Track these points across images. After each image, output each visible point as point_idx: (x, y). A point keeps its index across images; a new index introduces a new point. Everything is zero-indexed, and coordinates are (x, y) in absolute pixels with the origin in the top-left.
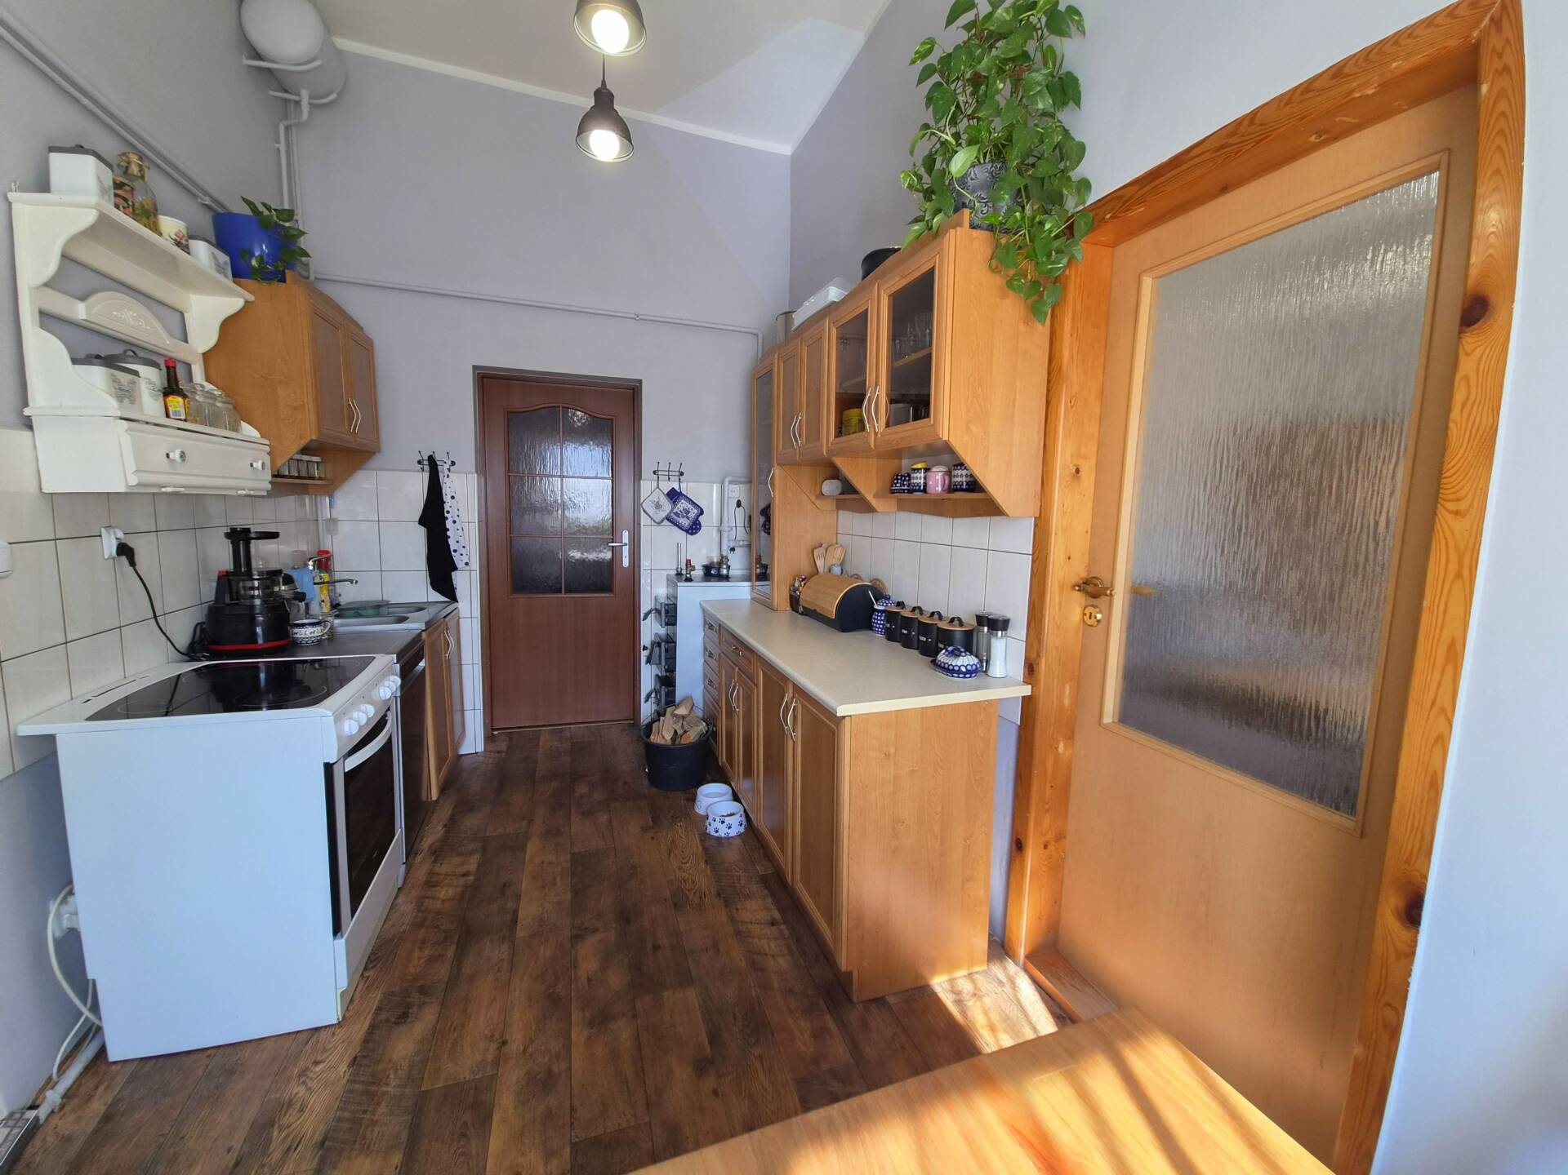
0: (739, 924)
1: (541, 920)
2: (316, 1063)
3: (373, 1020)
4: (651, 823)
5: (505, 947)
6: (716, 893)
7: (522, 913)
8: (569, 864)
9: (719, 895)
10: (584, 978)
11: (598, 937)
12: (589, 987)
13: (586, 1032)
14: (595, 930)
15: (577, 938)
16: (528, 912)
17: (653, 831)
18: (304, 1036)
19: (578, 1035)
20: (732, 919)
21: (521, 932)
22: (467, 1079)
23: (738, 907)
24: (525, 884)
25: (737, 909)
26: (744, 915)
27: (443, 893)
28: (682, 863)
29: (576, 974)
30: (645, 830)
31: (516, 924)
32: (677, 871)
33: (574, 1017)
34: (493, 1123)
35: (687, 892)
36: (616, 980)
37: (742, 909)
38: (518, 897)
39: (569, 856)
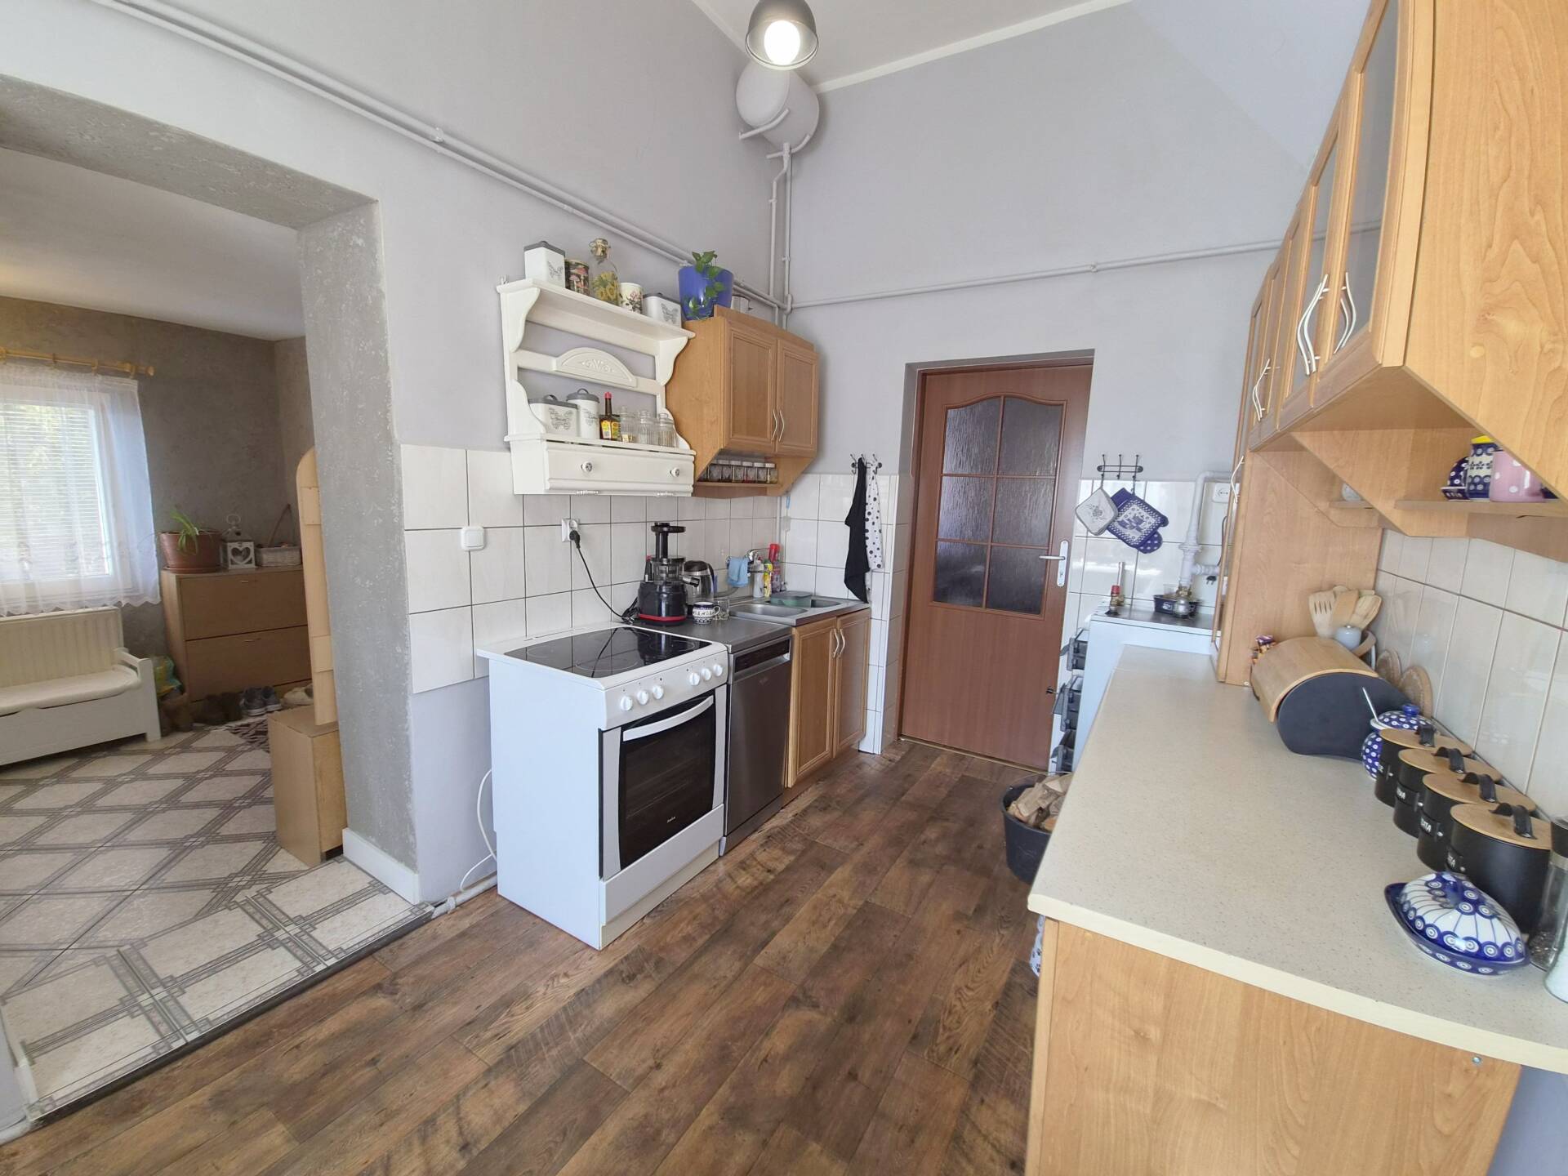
0: (968, 1127)
1: (784, 958)
2: (566, 975)
3: (616, 965)
4: (971, 912)
5: (737, 965)
6: (974, 1058)
7: (777, 938)
8: (855, 911)
9: (975, 1063)
10: (762, 1054)
11: (813, 1015)
12: (759, 1068)
13: (716, 1117)
14: (815, 1006)
15: (794, 1001)
16: (783, 940)
17: (966, 923)
18: (579, 946)
19: (708, 1116)
20: (964, 1110)
21: (759, 961)
22: (612, 1078)
23: (987, 1100)
24: (803, 911)
25: (982, 1101)
26: (984, 1118)
27: (743, 879)
28: (967, 987)
29: (761, 1042)
30: (958, 916)
31: (763, 948)
32: (952, 994)
33: (721, 1090)
34: (587, 1143)
35: (941, 1030)
36: (786, 1082)
37: (989, 1107)
38: (787, 920)
39: (861, 903)
